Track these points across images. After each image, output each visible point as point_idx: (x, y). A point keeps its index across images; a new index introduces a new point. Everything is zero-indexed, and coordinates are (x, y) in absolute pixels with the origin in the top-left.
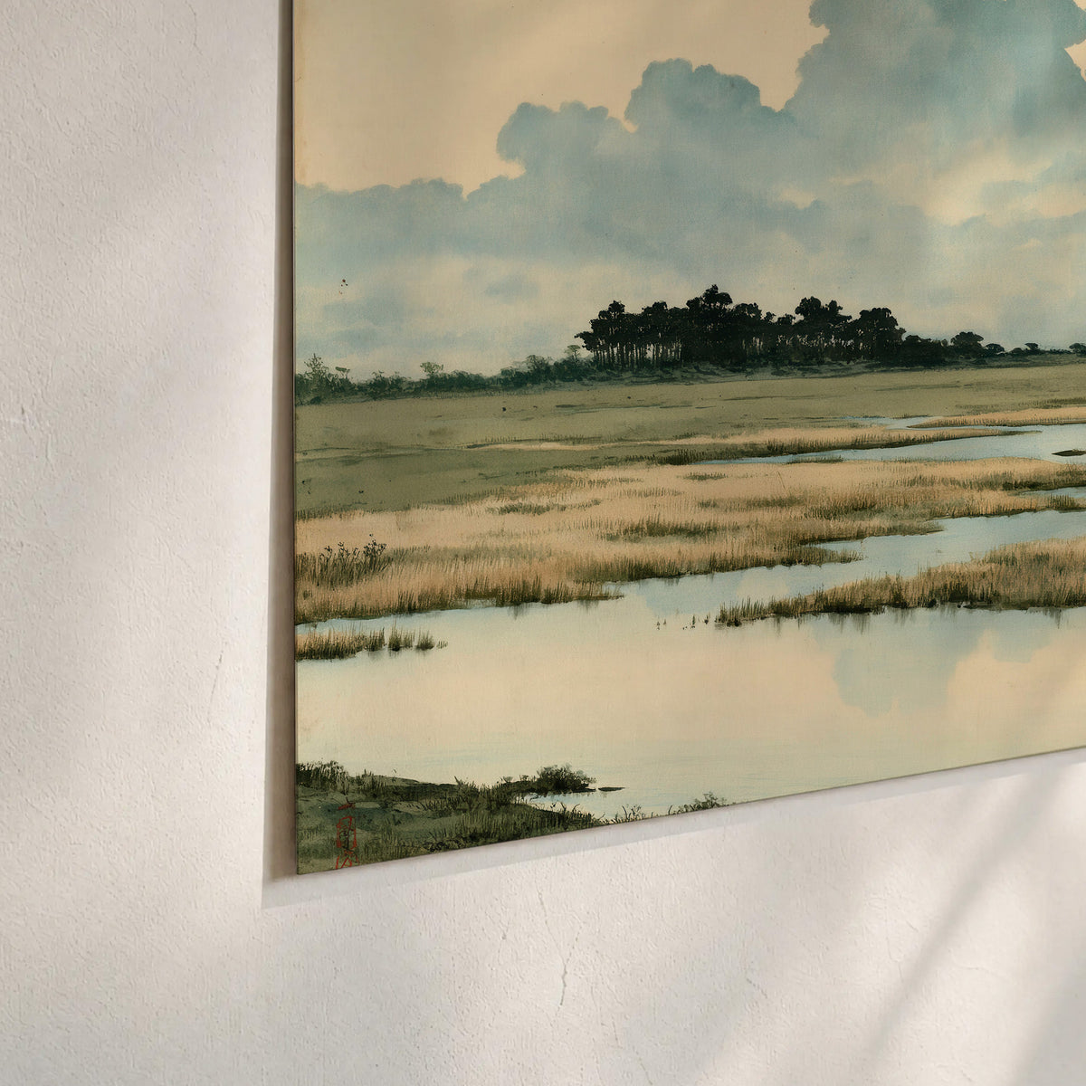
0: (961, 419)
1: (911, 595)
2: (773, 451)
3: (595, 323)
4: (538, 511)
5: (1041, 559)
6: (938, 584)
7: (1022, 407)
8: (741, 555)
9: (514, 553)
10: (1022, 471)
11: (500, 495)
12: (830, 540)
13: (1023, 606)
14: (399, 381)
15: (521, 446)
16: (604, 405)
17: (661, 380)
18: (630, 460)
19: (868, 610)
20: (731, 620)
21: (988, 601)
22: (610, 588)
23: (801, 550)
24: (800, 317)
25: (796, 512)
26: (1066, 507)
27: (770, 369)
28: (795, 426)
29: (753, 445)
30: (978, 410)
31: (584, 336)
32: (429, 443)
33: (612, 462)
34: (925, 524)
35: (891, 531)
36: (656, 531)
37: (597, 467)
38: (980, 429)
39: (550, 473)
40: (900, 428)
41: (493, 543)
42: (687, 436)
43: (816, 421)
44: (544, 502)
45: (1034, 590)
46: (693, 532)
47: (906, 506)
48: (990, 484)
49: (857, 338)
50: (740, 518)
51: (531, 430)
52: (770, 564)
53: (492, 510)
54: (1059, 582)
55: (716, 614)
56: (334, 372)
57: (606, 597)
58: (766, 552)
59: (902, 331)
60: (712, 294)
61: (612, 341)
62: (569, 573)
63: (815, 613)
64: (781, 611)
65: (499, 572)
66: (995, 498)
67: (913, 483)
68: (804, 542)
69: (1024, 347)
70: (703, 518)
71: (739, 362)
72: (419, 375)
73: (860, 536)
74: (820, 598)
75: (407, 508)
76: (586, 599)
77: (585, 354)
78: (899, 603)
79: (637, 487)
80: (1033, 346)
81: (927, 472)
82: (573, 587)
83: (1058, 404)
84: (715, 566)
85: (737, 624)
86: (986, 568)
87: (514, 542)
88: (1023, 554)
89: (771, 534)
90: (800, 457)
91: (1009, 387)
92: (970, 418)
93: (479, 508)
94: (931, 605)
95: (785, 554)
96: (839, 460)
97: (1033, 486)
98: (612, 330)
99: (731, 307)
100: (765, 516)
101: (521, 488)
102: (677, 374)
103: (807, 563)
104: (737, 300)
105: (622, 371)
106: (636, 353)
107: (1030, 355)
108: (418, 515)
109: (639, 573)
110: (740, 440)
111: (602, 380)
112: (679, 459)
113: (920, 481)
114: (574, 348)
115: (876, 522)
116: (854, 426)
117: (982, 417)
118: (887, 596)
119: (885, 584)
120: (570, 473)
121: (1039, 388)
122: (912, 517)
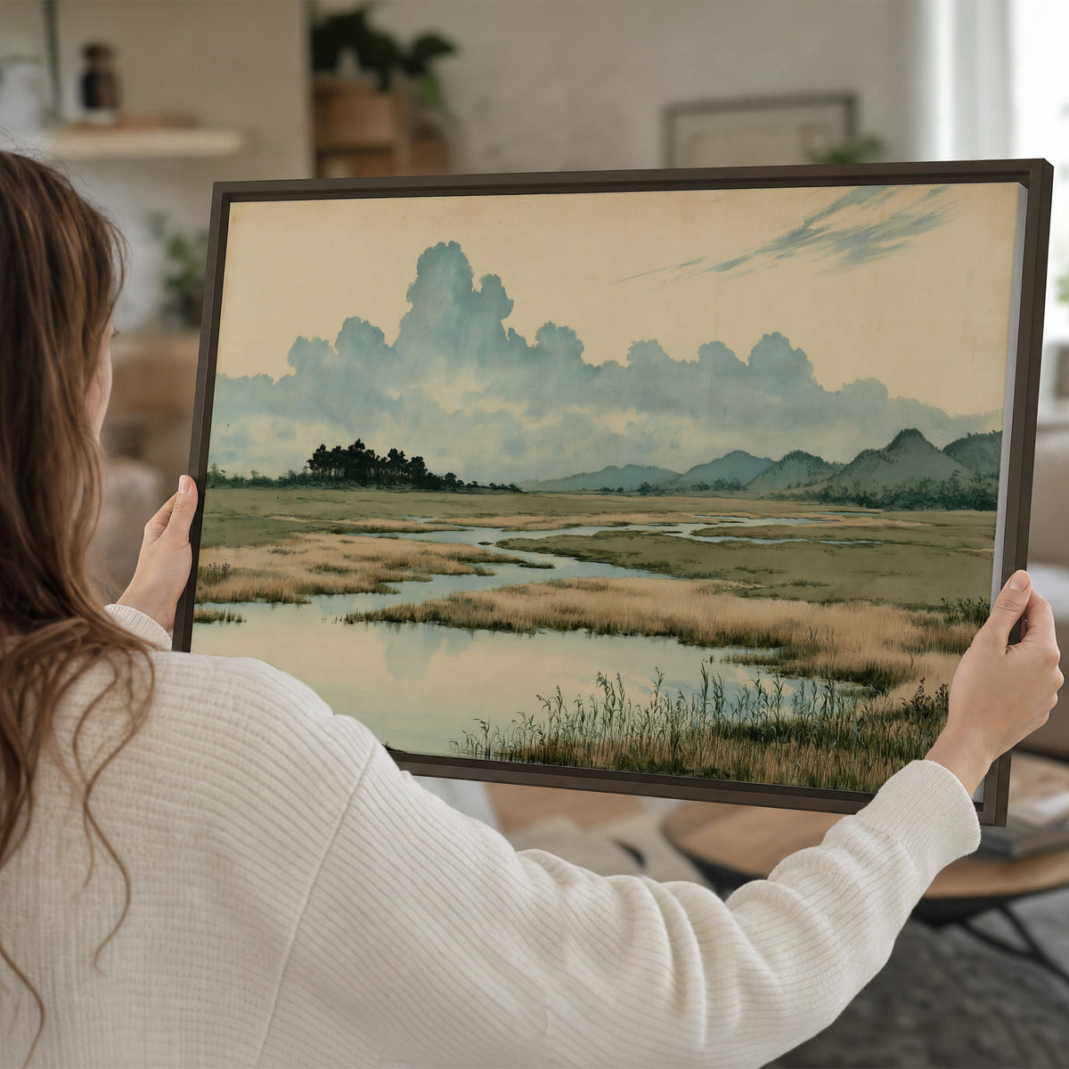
0: (444, 520)
1: (418, 615)
2: (373, 530)
3: (315, 455)
4: (285, 553)
5: (469, 601)
6: (429, 610)
7: (467, 516)
8: (356, 586)
9: (276, 575)
10: (465, 551)
11: (273, 543)
12: (390, 581)
13: (460, 626)
14: (242, 479)
15: (282, 518)
16: (315, 499)
17: (336, 488)
18: (321, 530)
19: (401, 622)
20: (350, 620)
21: (445, 622)
22: (307, 598)
23: (379, 586)
24: (389, 459)
25: (379, 565)
26: (481, 573)
27: (376, 486)
28: (383, 518)
29: (366, 526)
30: (452, 516)
31: (310, 461)
32: (250, 513)
33: (315, 530)
34: (426, 576)
35: (413, 579)
36: (326, 569)
37: (308, 532)
38: (451, 527)
39: (291, 534)
40: (421, 523)
41: (268, 569)
42: (342, 519)
43: (390, 516)
44: (288, 549)
45: (463, 618)
46: (340, 571)
47: (420, 566)
48: (452, 557)
49: (409, 472)
50: (357, 565)
51: (286, 510)
52: (367, 592)
53: (268, 551)
54: (474, 614)
55: (344, 617)
56: (220, 472)
57: (305, 603)
58: (366, 585)
59: (426, 470)
60: (359, 444)
61: (320, 465)
62: (293, 588)
63: (381, 620)
64: (369, 618)
65: (268, 584)
66: (454, 565)
67: (423, 553)
68: (380, 581)
69: (472, 483)
70: (344, 564)
71: (364, 481)
72: (249, 477)
73: (401, 580)
74: (384, 613)
75: (239, 547)
76: (299, 602)
77: (310, 471)
78: (413, 619)
79: (321, 544)
80: (475, 482)
81: (430, 548)
82: (294, 596)
83: (482, 515)
84: (348, 591)
85: (352, 623)
86: (447, 604)
87: (275, 569)
88: (462, 597)
89: (369, 575)
90: (383, 534)
91: (464, 505)
92: (448, 520)
93: (264, 549)
94: (424, 621)
95: (373, 587)
96: (397, 538)
97: (469, 560)
98: (321, 459)
99: (364, 451)
100: (367, 565)
101: (280, 541)
102: (342, 485)
103: (380, 593)
104: (367, 448)
105: (322, 482)
106: (327, 473)
107: (473, 488)
108: (244, 551)
109: (319, 591)
110: (361, 523)
111: (315, 485)
112: (338, 531)
113: (425, 553)
114: (306, 468)
115: (408, 573)
116: (404, 520)
117: (452, 520)
118: (408, 615)
119: (408, 608)
120: (299, 534)
121: (475, 506)
122: (422, 572)
